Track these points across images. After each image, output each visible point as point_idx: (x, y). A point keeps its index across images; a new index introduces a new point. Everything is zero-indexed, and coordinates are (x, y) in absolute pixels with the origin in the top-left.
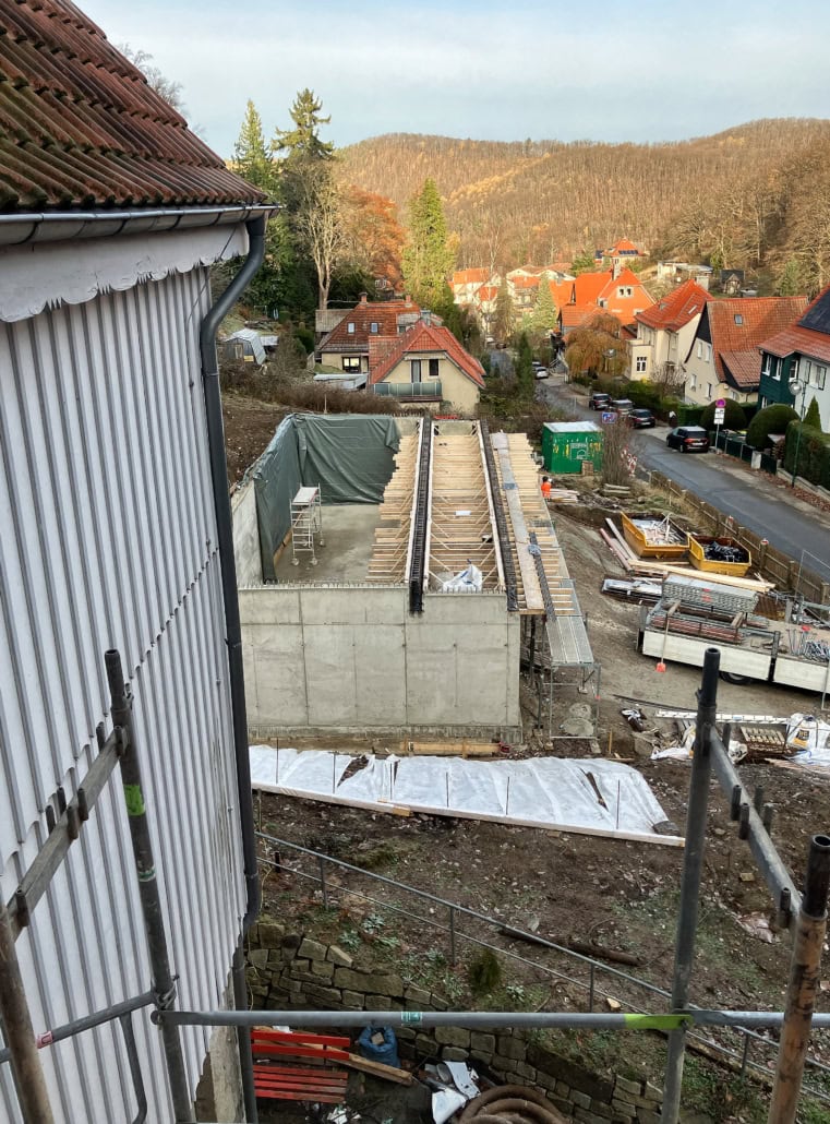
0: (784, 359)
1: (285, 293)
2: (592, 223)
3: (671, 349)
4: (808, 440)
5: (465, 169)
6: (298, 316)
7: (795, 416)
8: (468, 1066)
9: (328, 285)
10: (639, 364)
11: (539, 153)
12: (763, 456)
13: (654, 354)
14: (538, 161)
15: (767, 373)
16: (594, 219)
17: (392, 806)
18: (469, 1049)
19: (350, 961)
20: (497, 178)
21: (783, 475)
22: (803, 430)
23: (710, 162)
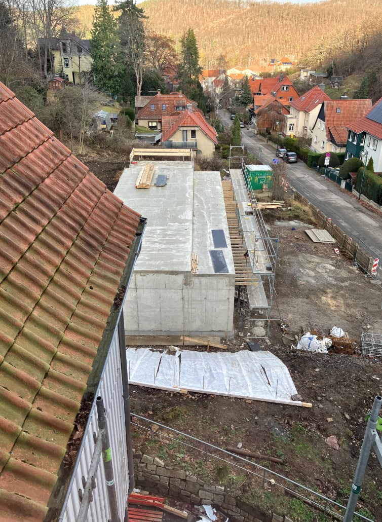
0: (358, 135)
1: (120, 86)
2: (270, 45)
3: (306, 121)
4: (367, 177)
5: (208, 13)
6: (126, 98)
7: (362, 165)
8: (212, 507)
9: (141, 83)
10: (290, 127)
11: (245, 7)
12: (346, 183)
13: (297, 123)
14: (245, 11)
15: (350, 140)
16: (271, 43)
17: (180, 389)
18: (212, 500)
19: (163, 464)
20: (224, 20)
21: (355, 192)
22: (366, 173)
23: (329, 14)
